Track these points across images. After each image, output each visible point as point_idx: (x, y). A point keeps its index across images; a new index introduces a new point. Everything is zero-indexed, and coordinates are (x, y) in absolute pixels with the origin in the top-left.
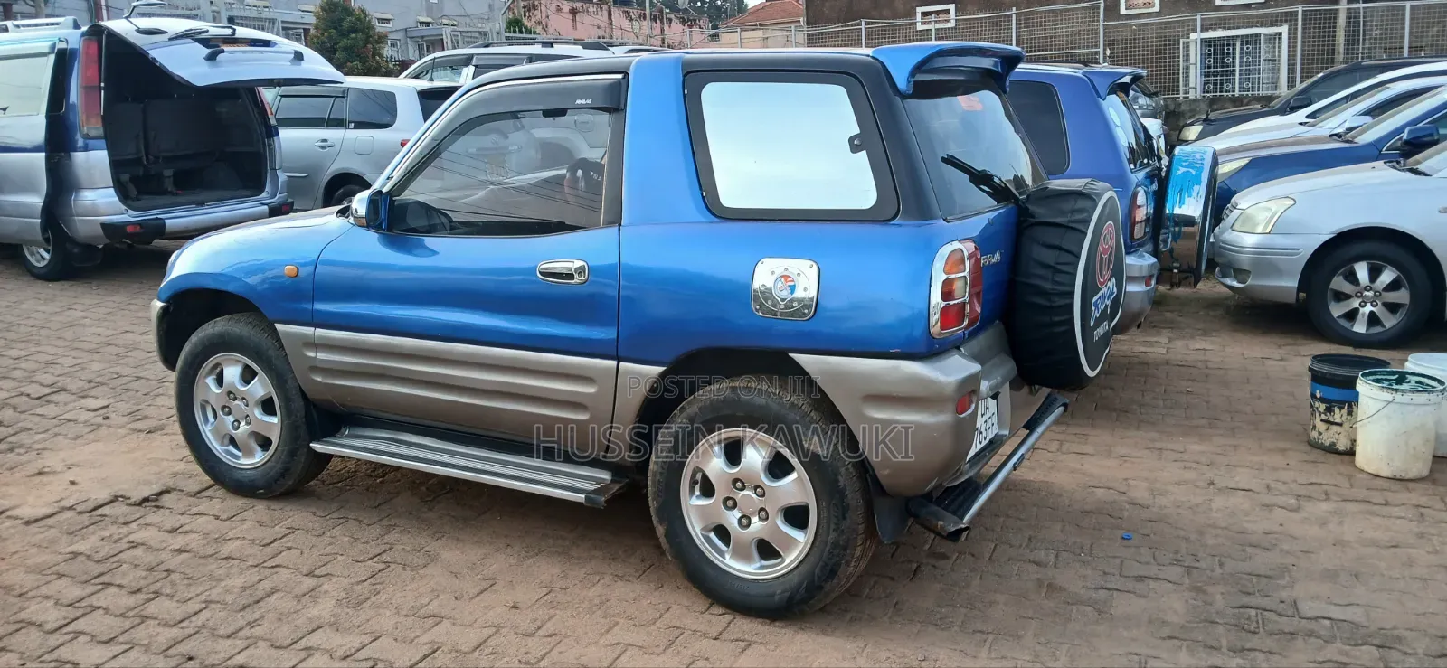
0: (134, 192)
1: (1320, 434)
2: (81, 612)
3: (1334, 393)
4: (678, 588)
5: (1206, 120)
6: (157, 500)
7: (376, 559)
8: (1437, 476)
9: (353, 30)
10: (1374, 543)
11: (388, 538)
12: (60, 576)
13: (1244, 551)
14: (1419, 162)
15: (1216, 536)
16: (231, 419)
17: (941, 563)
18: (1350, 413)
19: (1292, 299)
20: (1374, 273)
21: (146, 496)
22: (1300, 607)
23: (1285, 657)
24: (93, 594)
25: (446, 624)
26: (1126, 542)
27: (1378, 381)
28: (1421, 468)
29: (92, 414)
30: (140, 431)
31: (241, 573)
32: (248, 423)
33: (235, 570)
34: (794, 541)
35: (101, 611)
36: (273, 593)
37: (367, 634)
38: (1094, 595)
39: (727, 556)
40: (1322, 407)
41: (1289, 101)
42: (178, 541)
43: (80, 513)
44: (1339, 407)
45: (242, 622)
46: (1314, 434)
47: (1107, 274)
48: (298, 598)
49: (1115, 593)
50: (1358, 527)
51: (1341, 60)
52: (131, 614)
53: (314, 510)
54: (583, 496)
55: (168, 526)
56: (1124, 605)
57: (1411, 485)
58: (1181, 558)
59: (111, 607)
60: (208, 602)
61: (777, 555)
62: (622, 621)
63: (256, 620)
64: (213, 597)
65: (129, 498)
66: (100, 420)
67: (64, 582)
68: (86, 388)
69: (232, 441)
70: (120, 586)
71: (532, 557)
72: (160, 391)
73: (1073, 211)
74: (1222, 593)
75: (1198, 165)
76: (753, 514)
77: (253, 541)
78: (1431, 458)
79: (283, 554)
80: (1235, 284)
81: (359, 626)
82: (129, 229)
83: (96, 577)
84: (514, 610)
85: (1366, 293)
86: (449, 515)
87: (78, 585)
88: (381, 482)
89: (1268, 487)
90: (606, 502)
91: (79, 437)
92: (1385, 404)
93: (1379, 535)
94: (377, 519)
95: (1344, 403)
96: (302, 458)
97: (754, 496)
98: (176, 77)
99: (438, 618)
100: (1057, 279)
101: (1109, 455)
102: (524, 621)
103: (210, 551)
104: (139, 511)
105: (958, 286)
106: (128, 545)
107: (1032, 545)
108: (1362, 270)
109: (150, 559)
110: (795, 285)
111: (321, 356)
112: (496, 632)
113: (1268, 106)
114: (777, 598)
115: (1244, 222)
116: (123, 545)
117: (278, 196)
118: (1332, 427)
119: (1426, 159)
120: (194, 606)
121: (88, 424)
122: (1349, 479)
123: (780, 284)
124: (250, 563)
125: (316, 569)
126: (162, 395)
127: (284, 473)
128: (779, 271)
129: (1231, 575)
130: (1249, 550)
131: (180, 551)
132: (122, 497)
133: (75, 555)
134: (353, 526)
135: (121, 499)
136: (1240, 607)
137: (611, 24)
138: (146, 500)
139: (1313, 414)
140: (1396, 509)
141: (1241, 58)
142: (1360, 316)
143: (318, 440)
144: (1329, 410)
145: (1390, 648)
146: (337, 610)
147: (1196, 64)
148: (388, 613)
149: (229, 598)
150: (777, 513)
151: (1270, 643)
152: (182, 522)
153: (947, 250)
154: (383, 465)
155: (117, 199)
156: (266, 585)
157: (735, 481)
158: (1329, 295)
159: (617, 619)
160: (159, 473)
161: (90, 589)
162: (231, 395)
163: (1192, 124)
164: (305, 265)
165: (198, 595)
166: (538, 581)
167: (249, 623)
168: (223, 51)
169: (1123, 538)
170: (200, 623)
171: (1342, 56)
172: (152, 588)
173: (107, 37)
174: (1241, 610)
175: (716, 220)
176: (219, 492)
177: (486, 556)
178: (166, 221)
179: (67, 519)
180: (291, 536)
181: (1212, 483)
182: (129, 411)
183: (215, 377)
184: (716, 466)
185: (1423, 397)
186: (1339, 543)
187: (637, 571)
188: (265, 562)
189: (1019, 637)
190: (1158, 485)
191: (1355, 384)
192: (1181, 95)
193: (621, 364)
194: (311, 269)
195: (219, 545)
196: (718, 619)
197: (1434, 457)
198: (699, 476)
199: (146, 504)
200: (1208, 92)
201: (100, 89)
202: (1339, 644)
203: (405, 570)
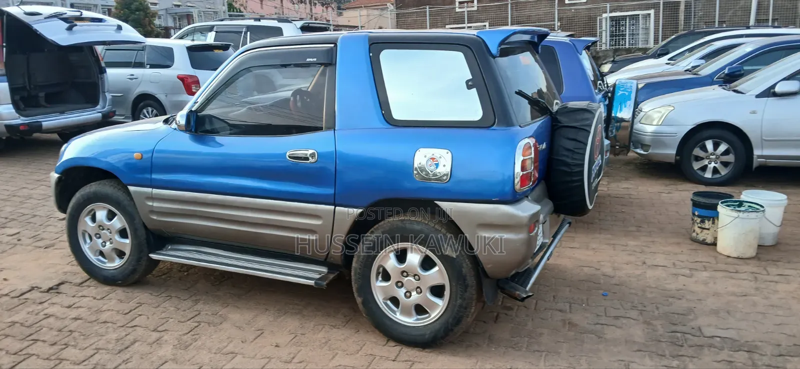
0: (22, 106)
1: (697, 234)
2: (22, 358)
3: (705, 212)
4: (368, 332)
5: (613, 61)
6: (57, 289)
7: (192, 320)
8: (760, 256)
9: (138, 10)
10: (734, 294)
11: (196, 308)
12: (7, 336)
13: (668, 300)
14: (736, 86)
15: (652, 292)
16: (100, 241)
17: (509, 313)
18: (713, 223)
19: (673, 160)
20: (716, 146)
21: (51, 287)
22: (703, 331)
23: (700, 359)
24: (28, 346)
25: (239, 357)
26: (604, 298)
27: (728, 206)
28: (752, 252)
29: (11, 238)
30: (40, 247)
31: (114, 331)
32: (111, 243)
33: (110, 330)
34: (437, 305)
35: (34, 357)
36: (135, 342)
37: (194, 365)
38: (593, 327)
39: (398, 314)
40: (699, 220)
41: (657, 51)
42: (74, 313)
43: (13, 298)
44: (708, 220)
45: (120, 361)
46: (694, 235)
47: (598, 153)
48: (151, 344)
49: (605, 326)
50: (725, 285)
51: (682, 29)
52: (53, 358)
53: (151, 292)
54: (313, 282)
55: (67, 304)
56: (611, 333)
57: (748, 261)
58: (636, 306)
59: (40, 354)
60: (98, 349)
61: (426, 312)
62: (340, 352)
63: (128, 359)
64: (99, 346)
65: (41, 288)
66: (15, 241)
67: (9, 340)
68: (4, 222)
69: (102, 254)
70: (44, 341)
71: (282, 316)
72: (49, 223)
73: (583, 120)
74: (661, 325)
75: (629, 90)
76: (413, 290)
77: (118, 311)
78: (756, 246)
79: (137, 319)
80: (642, 152)
81: (189, 361)
82: (21, 128)
83: (28, 337)
84: (277, 348)
85: (711, 157)
86: (229, 293)
87: (19, 341)
88: (187, 274)
89: (674, 264)
90: (327, 284)
91: (4, 251)
92: (733, 218)
93: (736, 290)
94: (189, 296)
95: (711, 218)
96: (144, 263)
97: (414, 280)
98: (50, 41)
99: (234, 354)
100: (574, 157)
101: (587, 248)
102: (284, 353)
103: (94, 318)
104: (47, 296)
105: (528, 163)
106: (44, 316)
107: (556, 300)
108: (709, 145)
109: (59, 324)
110: (438, 164)
111: (156, 204)
112: (269, 361)
113: (645, 54)
114: (427, 336)
115: (646, 119)
116: (41, 316)
117: (107, 107)
118: (704, 230)
119: (740, 84)
120: (90, 352)
121: (8, 244)
122: (715, 259)
123: (430, 163)
124: (118, 325)
125: (158, 327)
126: (50, 225)
127: (134, 271)
128: (429, 156)
129: (663, 314)
130: (670, 300)
131: (76, 319)
132: (36, 287)
133: (14, 323)
134: (175, 301)
135: (36, 289)
136: (672, 332)
137: (282, 6)
138: (51, 289)
139: (693, 224)
140: (742, 274)
141: (629, 27)
142: (708, 169)
143: (153, 252)
144: (703, 222)
145: (753, 352)
146: (174, 352)
147: (606, 31)
148: (205, 352)
149: (110, 346)
150: (427, 289)
151: (690, 352)
152: (74, 302)
153: (523, 143)
154: (186, 265)
155: (14, 111)
156: (131, 338)
157: (403, 272)
158: (692, 158)
159: (337, 351)
160: (56, 272)
161: (26, 344)
162: (101, 227)
163: (606, 63)
164: (146, 152)
165: (91, 345)
166: (288, 330)
167: (124, 361)
168: (76, 25)
169: (603, 295)
170: (95, 362)
171: (683, 26)
172: (63, 342)
173: (7, 16)
174: (673, 334)
175: (391, 127)
176: (92, 282)
177: (256, 316)
178: (43, 123)
179: (6, 301)
180: (140, 308)
181: (644, 263)
182: (32, 235)
183: (90, 217)
184: (392, 264)
185: (753, 215)
186: (716, 294)
187: (343, 322)
188: (127, 324)
189: (559, 353)
190: (616, 265)
191: (717, 208)
192: (598, 47)
193: (337, 208)
194: (150, 155)
195: (98, 314)
196: (393, 349)
197: (759, 246)
198: (381, 269)
199: (51, 291)
200: (613, 46)
201: (3, 47)
202: (726, 351)
203: (210, 326)
